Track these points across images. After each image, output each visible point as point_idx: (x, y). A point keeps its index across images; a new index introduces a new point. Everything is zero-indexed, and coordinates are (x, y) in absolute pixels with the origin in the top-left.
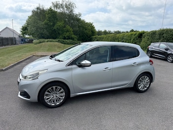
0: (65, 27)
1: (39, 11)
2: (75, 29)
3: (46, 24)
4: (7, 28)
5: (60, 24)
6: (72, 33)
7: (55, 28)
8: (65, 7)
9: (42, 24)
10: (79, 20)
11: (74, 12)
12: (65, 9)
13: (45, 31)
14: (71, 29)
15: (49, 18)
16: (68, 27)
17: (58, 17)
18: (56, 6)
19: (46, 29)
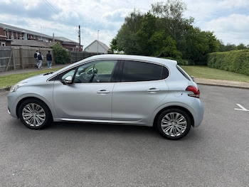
0: (165, 39)
1: (133, 18)
2: (180, 41)
3: (139, 35)
4: (96, 41)
5: (158, 34)
6: (175, 47)
7: (151, 40)
8: (169, 10)
9: (134, 35)
10: (189, 28)
11: (182, 17)
12: (170, 12)
13: (137, 45)
14: (174, 42)
15: (145, 26)
16: (170, 39)
17: (156, 25)
18: (157, 9)
19: (139, 41)
